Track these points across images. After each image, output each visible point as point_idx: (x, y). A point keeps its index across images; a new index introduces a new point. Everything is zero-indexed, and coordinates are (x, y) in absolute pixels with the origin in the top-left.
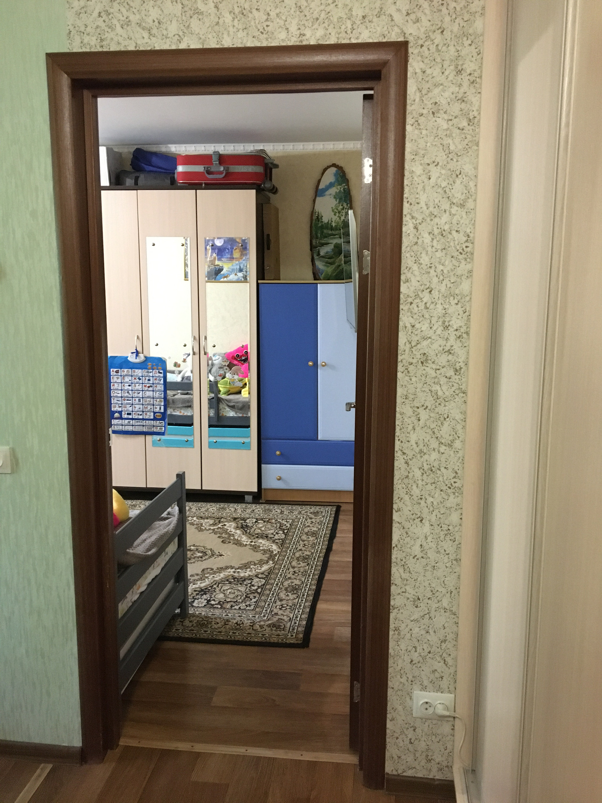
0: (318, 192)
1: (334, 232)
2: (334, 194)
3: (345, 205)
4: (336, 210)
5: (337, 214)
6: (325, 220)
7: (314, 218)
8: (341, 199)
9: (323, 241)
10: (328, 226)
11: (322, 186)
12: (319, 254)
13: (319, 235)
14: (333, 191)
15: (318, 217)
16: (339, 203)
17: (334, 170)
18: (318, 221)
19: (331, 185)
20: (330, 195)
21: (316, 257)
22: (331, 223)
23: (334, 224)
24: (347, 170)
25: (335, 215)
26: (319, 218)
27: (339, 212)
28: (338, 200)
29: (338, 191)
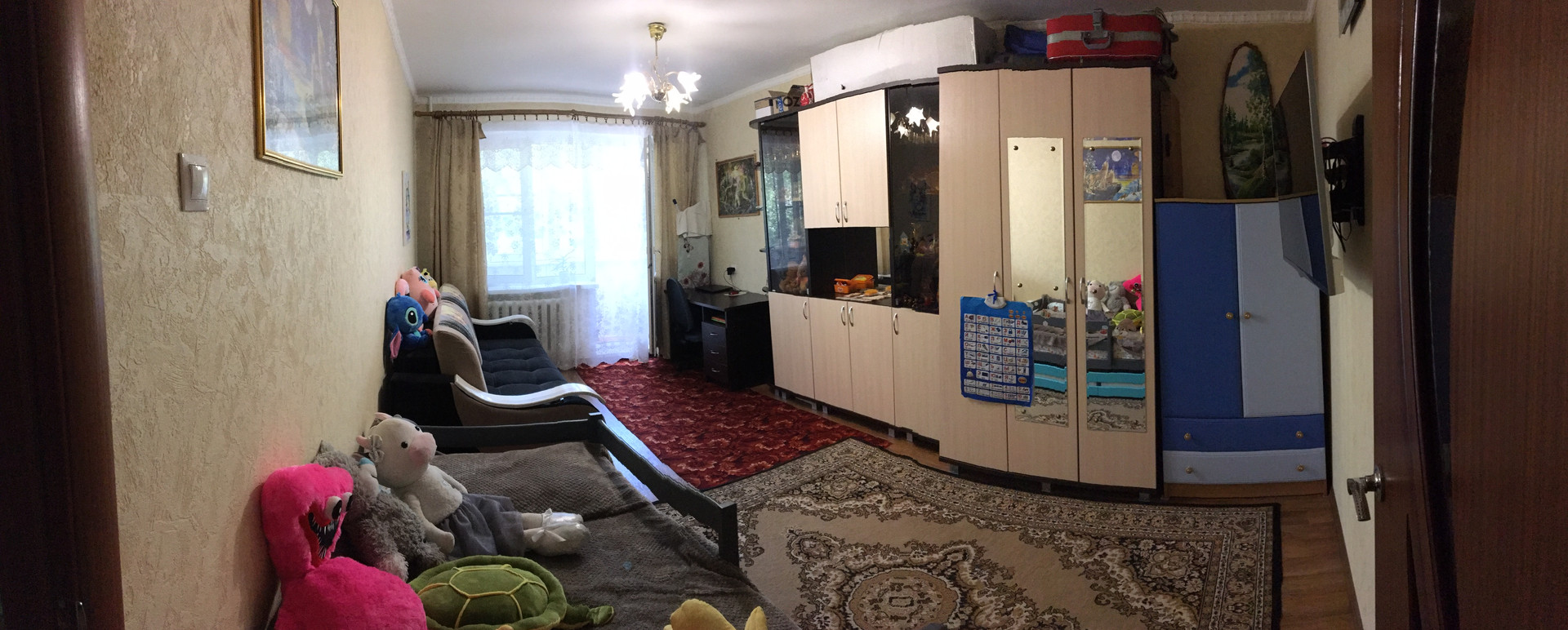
0: (1228, 81)
1: (1249, 135)
2: (1248, 82)
3: (1263, 98)
4: (1251, 105)
5: (1253, 111)
6: (1238, 118)
7: (1225, 115)
8: (1256, 90)
9: (1236, 148)
10: (1242, 126)
11: (1233, 72)
12: (1232, 165)
13: (1232, 139)
14: (1247, 79)
15: (1229, 115)
16: (1255, 95)
17: (1245, 50)
18: (1230, 119)
19: (1244, 71)
20: (1244, 84)
21: (1229, 169)
22: (1244, 123)
23: (1249, 124)
24: (1262, 49)
25: (1250, 111)
26: (1230, 117)
27: (1256, 108)
28: (1253, 92)
29: (1253, 79)
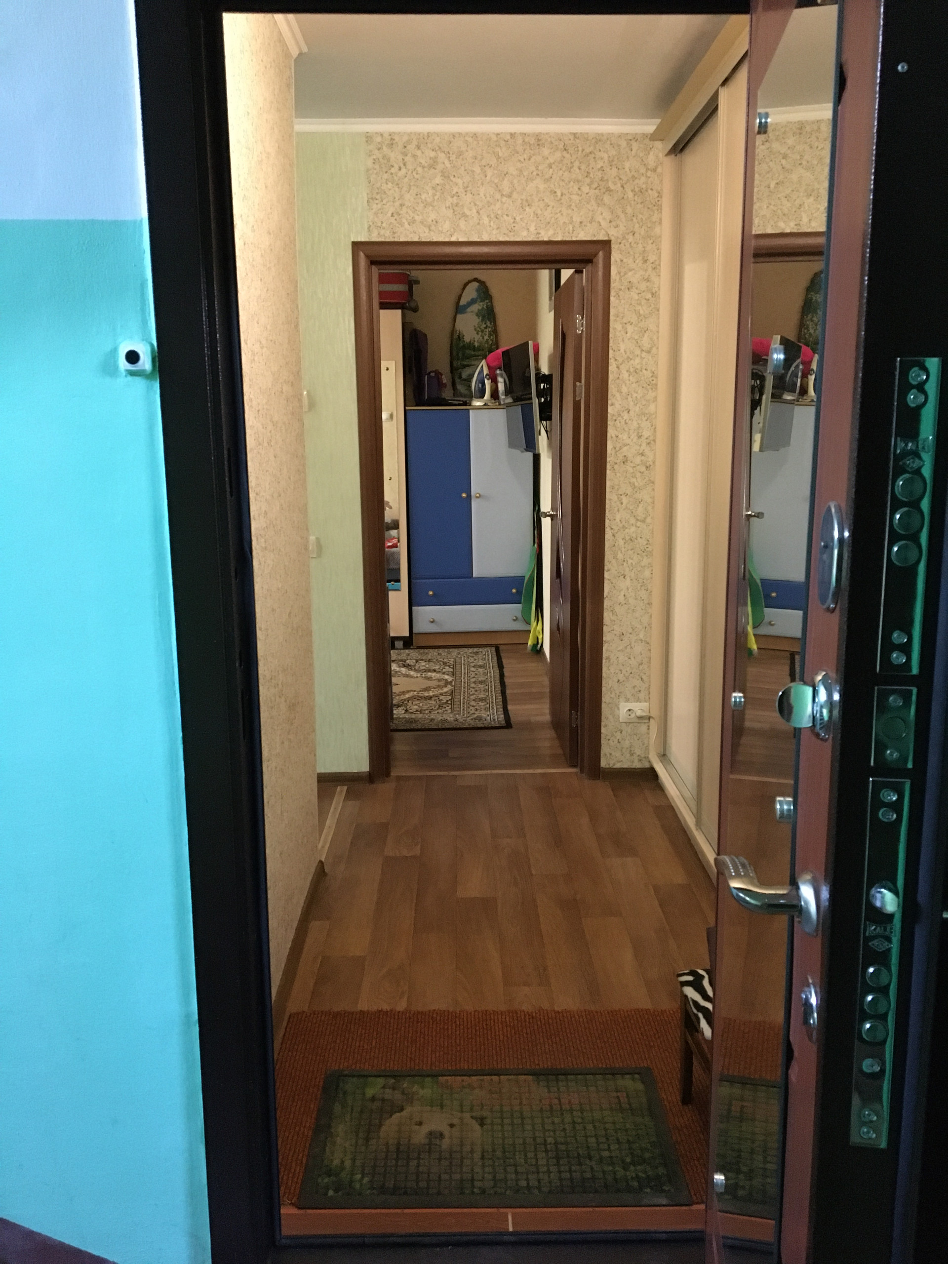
0: (459, 309)
1: (477, 353)
2: (476, 311)
4: (478, 329)
6: (467, 339)
7: (455, 337)
8: (483, 317)
9: (468, 363)
10: (470, 346)
11: (463, 302)
12: (461, 378)
13: (460, 355)
14: (476, 307)
15: (459, 336)
16: (482, 320)
17: (475, 285)
18: (460, 340)
19: (473, 302)
20: (472, 312)
21: (458, 381)
22: (473, 343)
23: (479, 344)
24: (488, 284)
25: (478, 333)
26: (460, 337)
27: (482, 331)
28: (481, 318)
29: (480, 308)
